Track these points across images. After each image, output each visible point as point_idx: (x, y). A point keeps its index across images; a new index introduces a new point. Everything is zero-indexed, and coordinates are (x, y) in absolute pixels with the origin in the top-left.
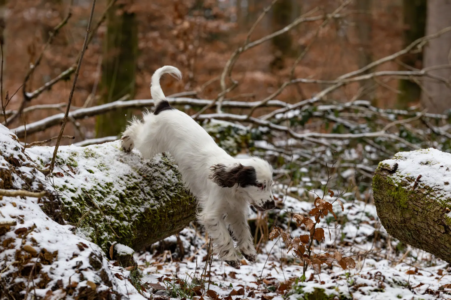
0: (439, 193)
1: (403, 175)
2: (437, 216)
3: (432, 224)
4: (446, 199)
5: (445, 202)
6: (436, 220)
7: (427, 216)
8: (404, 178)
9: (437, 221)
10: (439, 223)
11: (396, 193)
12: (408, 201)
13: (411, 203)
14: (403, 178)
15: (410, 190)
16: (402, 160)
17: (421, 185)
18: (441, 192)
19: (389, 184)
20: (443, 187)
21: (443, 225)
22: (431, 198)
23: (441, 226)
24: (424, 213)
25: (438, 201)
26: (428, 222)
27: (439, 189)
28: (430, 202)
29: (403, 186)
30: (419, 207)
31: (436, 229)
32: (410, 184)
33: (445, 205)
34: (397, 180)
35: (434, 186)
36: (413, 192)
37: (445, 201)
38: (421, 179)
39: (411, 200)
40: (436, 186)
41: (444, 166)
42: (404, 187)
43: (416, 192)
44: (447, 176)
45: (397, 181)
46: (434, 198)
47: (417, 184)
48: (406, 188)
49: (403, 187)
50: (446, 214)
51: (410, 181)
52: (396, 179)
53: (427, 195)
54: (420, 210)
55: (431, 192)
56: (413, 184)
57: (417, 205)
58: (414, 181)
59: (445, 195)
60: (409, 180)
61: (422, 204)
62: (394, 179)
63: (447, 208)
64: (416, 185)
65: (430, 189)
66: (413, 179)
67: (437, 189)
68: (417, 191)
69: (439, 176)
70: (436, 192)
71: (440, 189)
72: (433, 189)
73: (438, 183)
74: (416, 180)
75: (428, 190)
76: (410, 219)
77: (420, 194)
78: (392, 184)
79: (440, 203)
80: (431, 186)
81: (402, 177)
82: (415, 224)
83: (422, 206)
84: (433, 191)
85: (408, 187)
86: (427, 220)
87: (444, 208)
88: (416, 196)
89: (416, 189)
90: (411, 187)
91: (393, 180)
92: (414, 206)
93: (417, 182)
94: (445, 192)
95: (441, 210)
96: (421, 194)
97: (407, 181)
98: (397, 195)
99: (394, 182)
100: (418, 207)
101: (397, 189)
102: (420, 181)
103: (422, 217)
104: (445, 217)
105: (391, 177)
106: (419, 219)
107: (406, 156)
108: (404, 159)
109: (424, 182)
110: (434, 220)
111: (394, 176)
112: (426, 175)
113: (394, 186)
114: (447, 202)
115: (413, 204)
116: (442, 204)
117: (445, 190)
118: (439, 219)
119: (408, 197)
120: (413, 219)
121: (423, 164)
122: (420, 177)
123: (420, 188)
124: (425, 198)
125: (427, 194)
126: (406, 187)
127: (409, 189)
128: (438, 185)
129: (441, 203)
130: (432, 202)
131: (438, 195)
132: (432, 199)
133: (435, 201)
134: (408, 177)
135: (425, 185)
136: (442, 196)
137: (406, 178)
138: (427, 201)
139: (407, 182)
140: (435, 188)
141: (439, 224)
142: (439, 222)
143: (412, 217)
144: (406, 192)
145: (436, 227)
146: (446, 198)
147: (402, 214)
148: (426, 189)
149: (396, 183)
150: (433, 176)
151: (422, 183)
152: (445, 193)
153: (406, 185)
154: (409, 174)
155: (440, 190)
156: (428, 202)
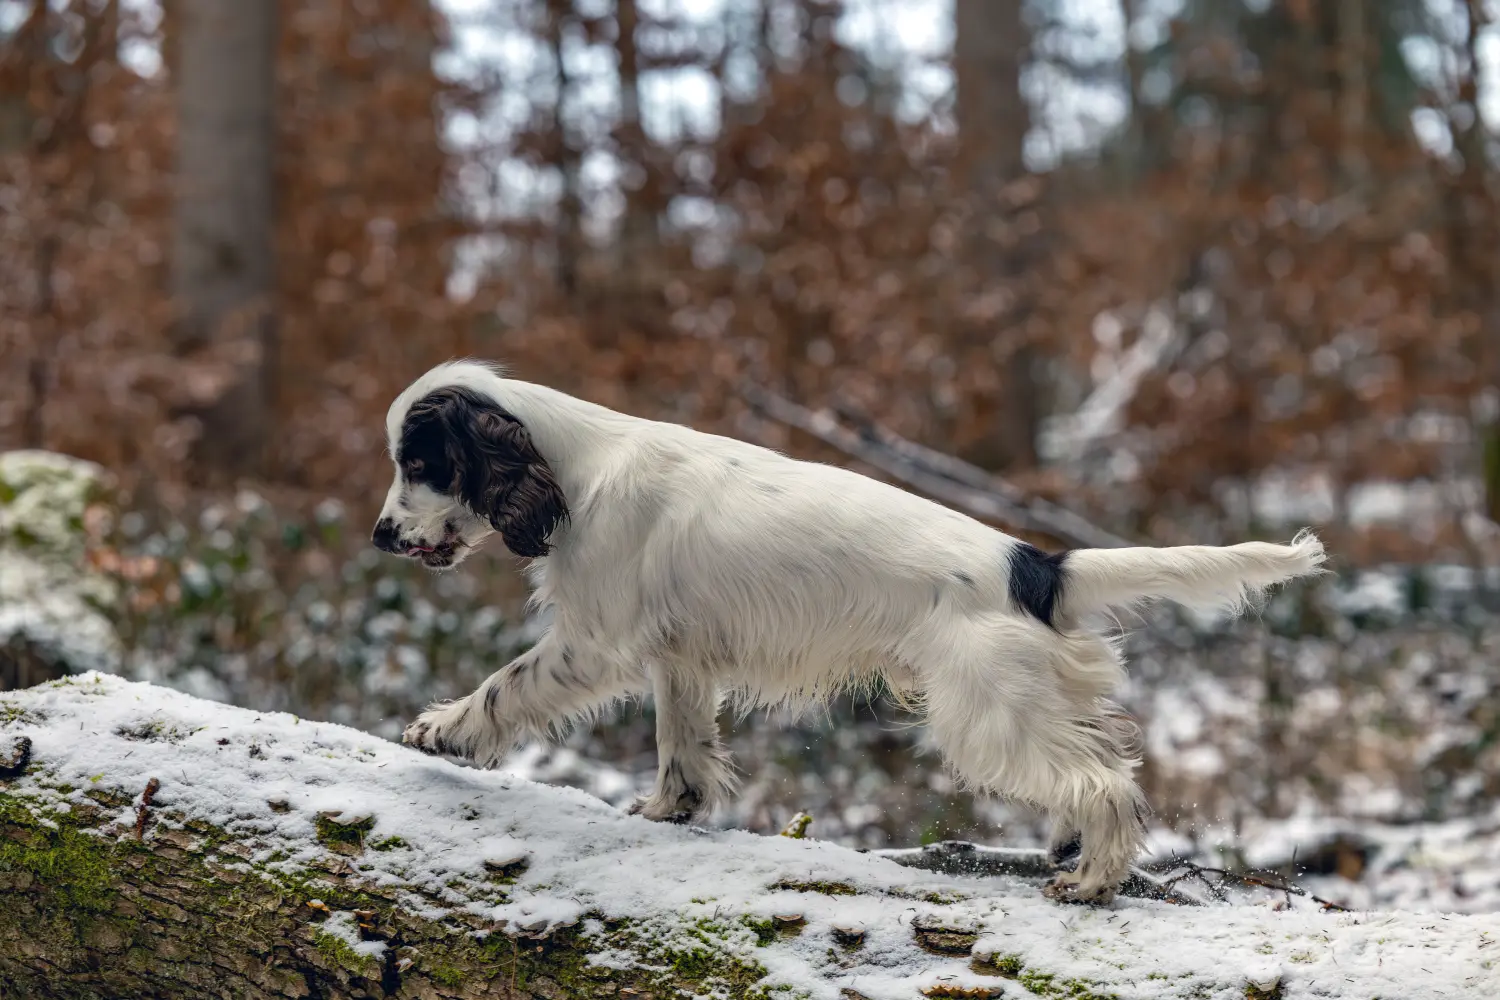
0: (260, 846)
1: (74, 783)
2: (267, 936)
3: (241, 966)
4: (303, 868)
5: (299, 879)
6: (263, 948)
7: (217, 936)
8: (78, 792)
9: (268, 954)
10: (278, 962)
11: (52, 855)
12: (117, 882)
13: (127, 890)
14: (74, 796)
15: (121, 839)
16: (31, 726)
17: (169, 817)
18: (268, 843)
19: (11, 822)
20: (275, 822)
21: (299, 969)
22: (228, 867)
23: (288, 972)
24: (199, 927)
25: (265, 876)
26: (220, 960)
27: (255, 831)
28: (224, 883)
29: (83, 826)
30: (171, 903)
31: (258, 986)
32: (112, 818)
33: (304, 891)
34: (45, 803)
35: (231, 820)
36: (133, 849)
37: (300, 873)
38: (161, 795)
39: (129, 878)
40: (239, 817)
41: (231, 739)
42: (90, 831)
43: (150, 848)
44: (268, 777)
45: (46, 808)
46: (242, 867)
47: (149, 815)
48: (100, 834)
49: (85, 831)
50: (312, 924)
51: (107, 806)
52: (41, 800)
53: (203, 855)
54: (180, 915)
55: (222, 843)
56: (128, 816)
57: (164, 895)
58: (130, 803)
59: (292, 850)
60: (104, 800)
61: (187, 892)
62: (30, 799)
63: (317, 903)
64: (145, 820)
65: (215, 833)
66: (120, 795)
67: (247, 829)
68: (155, 844)
69: (234, 778)
70: (248, 843)
71: (261, 828)
72: (229, 830)
73: (241, 806)
74: (138, 800)
75: (204, 835)
76: (124, 951)
77: (174, 854)
78: (23, 820)
79: (277, 882)
80: (217, 819)
81: (65, 789)
82: (148, 972)
83: (188, 898)
84: (231, 839)
85: (105, 828)
86: (214, 953)
87: (297, 902)
88: (153, 862)
89: (148, 835)
90: (122, 828)
91: (29, 806)
92: (149, 904)
93: (149, 808)
94: (288, 839)
95: (286, 911)
96: (176, 853)
97: (96, 804)
98: (56, 863)
99: (35, 812)
100: (166, 905)
101: (53, 838)
102: (159, 804)
103: (190, 940)
104: (310, 937)
105: (14, 793)
106: (169, 949)
107: (38, 706)
108: (35, 718)
109: (182, 806)
110: (250, 952)
111: (27, 787)
112: (176, 779)
113: (36, 828)
114: (308, 878)
115: (145, 894)
116: (288, 887)
117: (287, 832)
118: (276, 947)
119: (115, 867)
120: (135, 952)
121: (133, 735)
122: (153, 787)
123: (164, 829)
124: (201, 867)
125: (208, 850)
126: (96, 827)
127: (112, 835)
128: (245, 813)
129: (281, 885)
130: (236, 884)
131: (262, 855)
132: (232, 872)
133: (248, 877)
134: (101, 792)
135: (188, 819)
136: (277, 856)
137: (89, 793)
138: (211, 881)
139: (96, 809)
140: (239, 828)
141: (280, 966)
142: (276, 958)
143: (135, 945)
144: (97, 848)
145: (263, 977)
146: (302, 864)
147: (79, 934)
148: (196, 832)
149: (47, 814)
150: (211, 782)
151: (168, 809)
152: (291, 844)
153: (94, 821)
154: (100, 778)
155: (263, 833)
156: (217, 881)
